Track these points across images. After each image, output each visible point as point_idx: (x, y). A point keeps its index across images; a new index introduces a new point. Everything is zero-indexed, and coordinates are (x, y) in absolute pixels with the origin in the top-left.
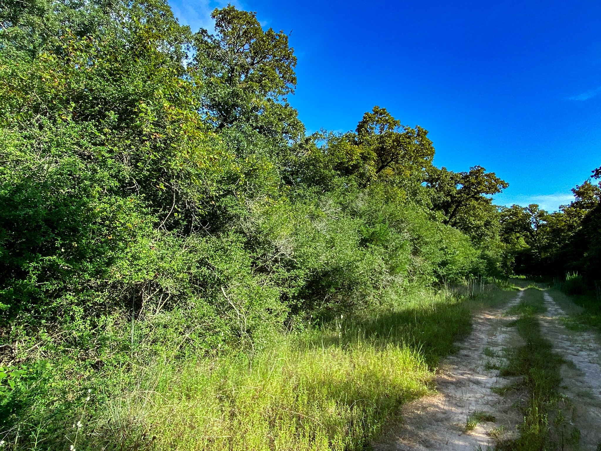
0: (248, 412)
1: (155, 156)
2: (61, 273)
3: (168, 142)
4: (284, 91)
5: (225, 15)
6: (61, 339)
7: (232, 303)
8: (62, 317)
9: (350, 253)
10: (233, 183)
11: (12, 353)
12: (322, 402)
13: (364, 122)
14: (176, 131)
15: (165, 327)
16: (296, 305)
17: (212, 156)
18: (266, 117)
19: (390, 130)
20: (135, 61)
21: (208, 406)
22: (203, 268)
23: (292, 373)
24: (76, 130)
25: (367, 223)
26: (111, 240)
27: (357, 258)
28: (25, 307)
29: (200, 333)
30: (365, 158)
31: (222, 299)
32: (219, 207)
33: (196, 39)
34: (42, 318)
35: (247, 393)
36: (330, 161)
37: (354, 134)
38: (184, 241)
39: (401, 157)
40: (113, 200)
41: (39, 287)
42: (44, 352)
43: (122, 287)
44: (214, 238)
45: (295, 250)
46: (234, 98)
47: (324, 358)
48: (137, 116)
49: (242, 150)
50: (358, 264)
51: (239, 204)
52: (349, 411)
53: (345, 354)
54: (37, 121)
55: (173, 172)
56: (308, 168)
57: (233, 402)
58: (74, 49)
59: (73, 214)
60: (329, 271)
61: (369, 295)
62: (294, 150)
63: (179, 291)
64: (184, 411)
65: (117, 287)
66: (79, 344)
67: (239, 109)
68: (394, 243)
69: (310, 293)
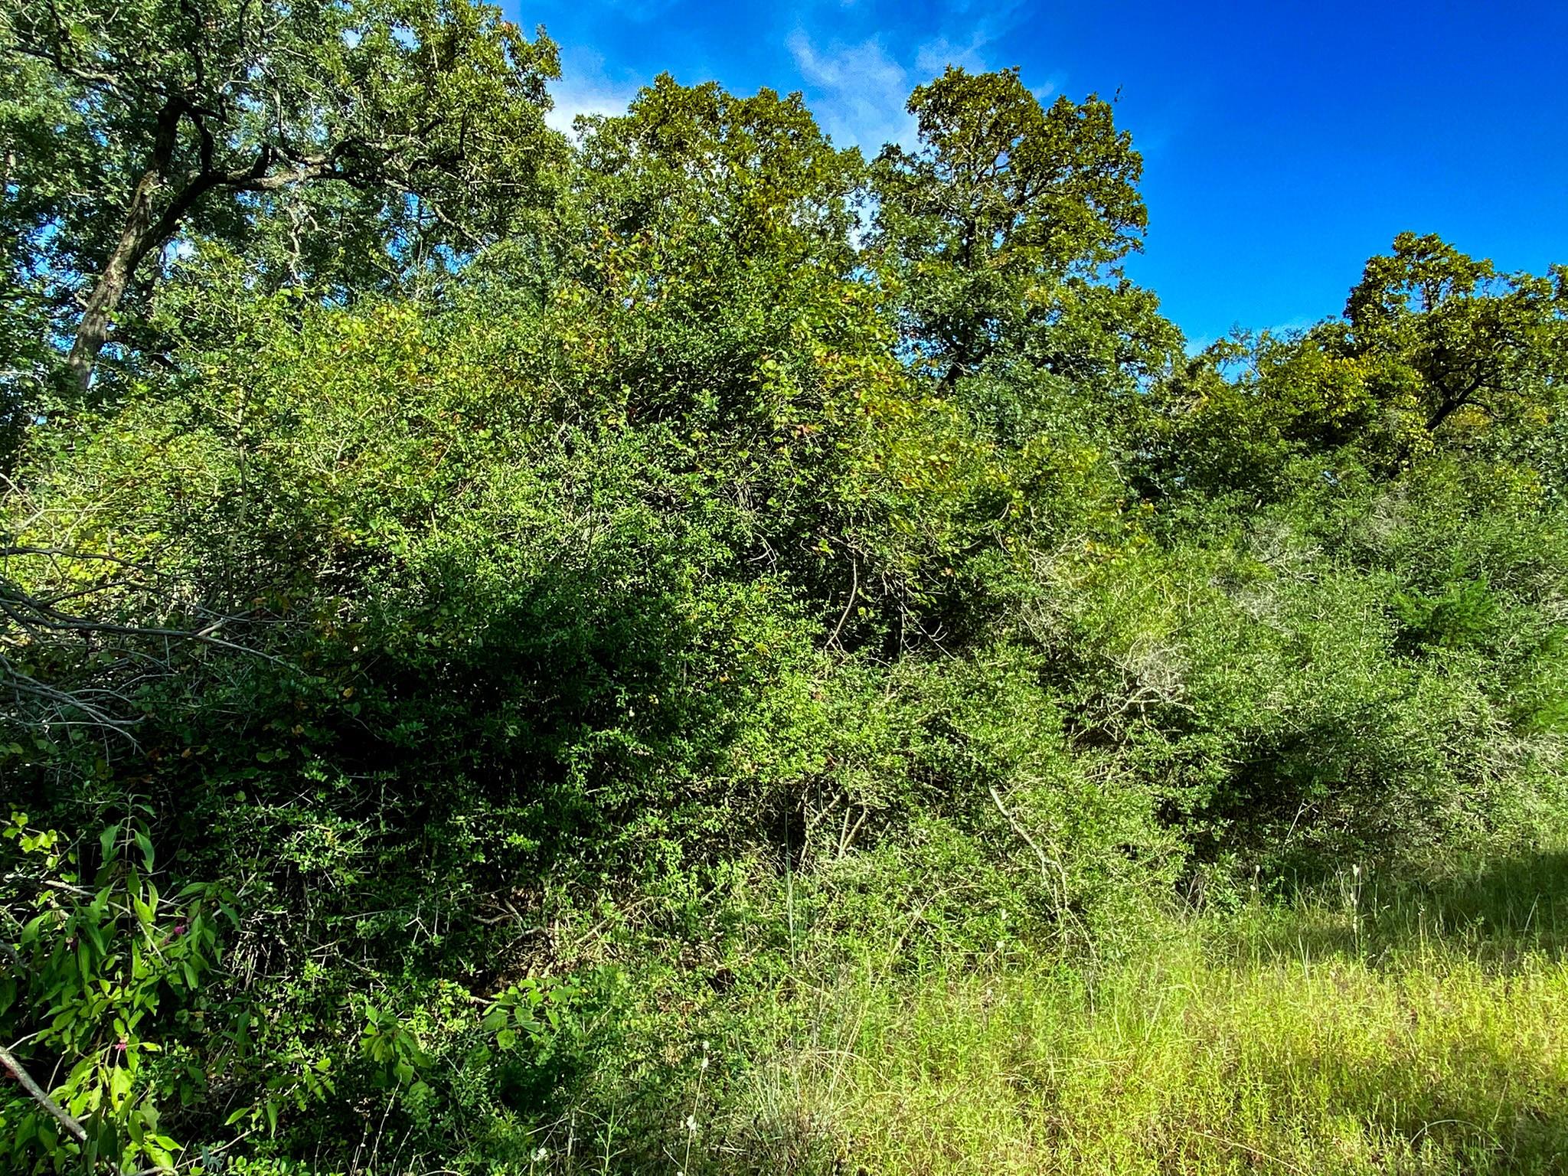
0: (1097, 1128)
1: (804, 478)
2: (631, 765)
3: (831, 439)
4: (1112, 249)
5: (940, 97)
6: (642, 916)
7: (1022, 831)
8: (641, 866)
9: (1366, 678)
10: (993, 517)
11: (550, 946)
12: (1318, 1118)
13: (1368, 287)
14: (847, 410)
15: (862, 889)
16: (1208, 836)
17: (933, 458)
18: (1068, 328)
19: (1461, 295)
20: (744, 266)
21: (988, 1103)
22: (938, 739)
23: (1216, 1029)
24: (637, 444)
25: (1414, 582)
26: (725, 683)
27: (1391, 692)
28: (568, 845)
29: (948, 909)
30: (1381, 390)
31: (995, 818)
32: (965, 582)
33: (876, 175)
34: (599, 869)
35: (1090, 1077)
36: (1270, 414)
37: (1341, 326)
38: (886, 674)
39: (1511, 370)
40: (724, 591)
41: (592, 798)
42: (611, 945)
43: (759, 793)
44: (959, 662)
45: (1187, 680)
46: (978, 298)
47: (1313, 991)
48: (758, 391)
49: (1012, 427)
50: (1396, 708)
51: (1015, 568)
52: (1407, 1152)
53: (1381, 981)
54: (561, 439)
55: (846, 511)
56: (1203, 443)
57: (1052, 1097)
58: (617, 267)
59: (647, 631)
60: (1301, 735)
61: (1445, 801)
62: (1157, 402)
63: (888, 800)
64: (928, 1109)
65: (747, 795)
66: (680, 928)
67: (995, 321)
68: (1515, 637)
69: (1247, 801)
